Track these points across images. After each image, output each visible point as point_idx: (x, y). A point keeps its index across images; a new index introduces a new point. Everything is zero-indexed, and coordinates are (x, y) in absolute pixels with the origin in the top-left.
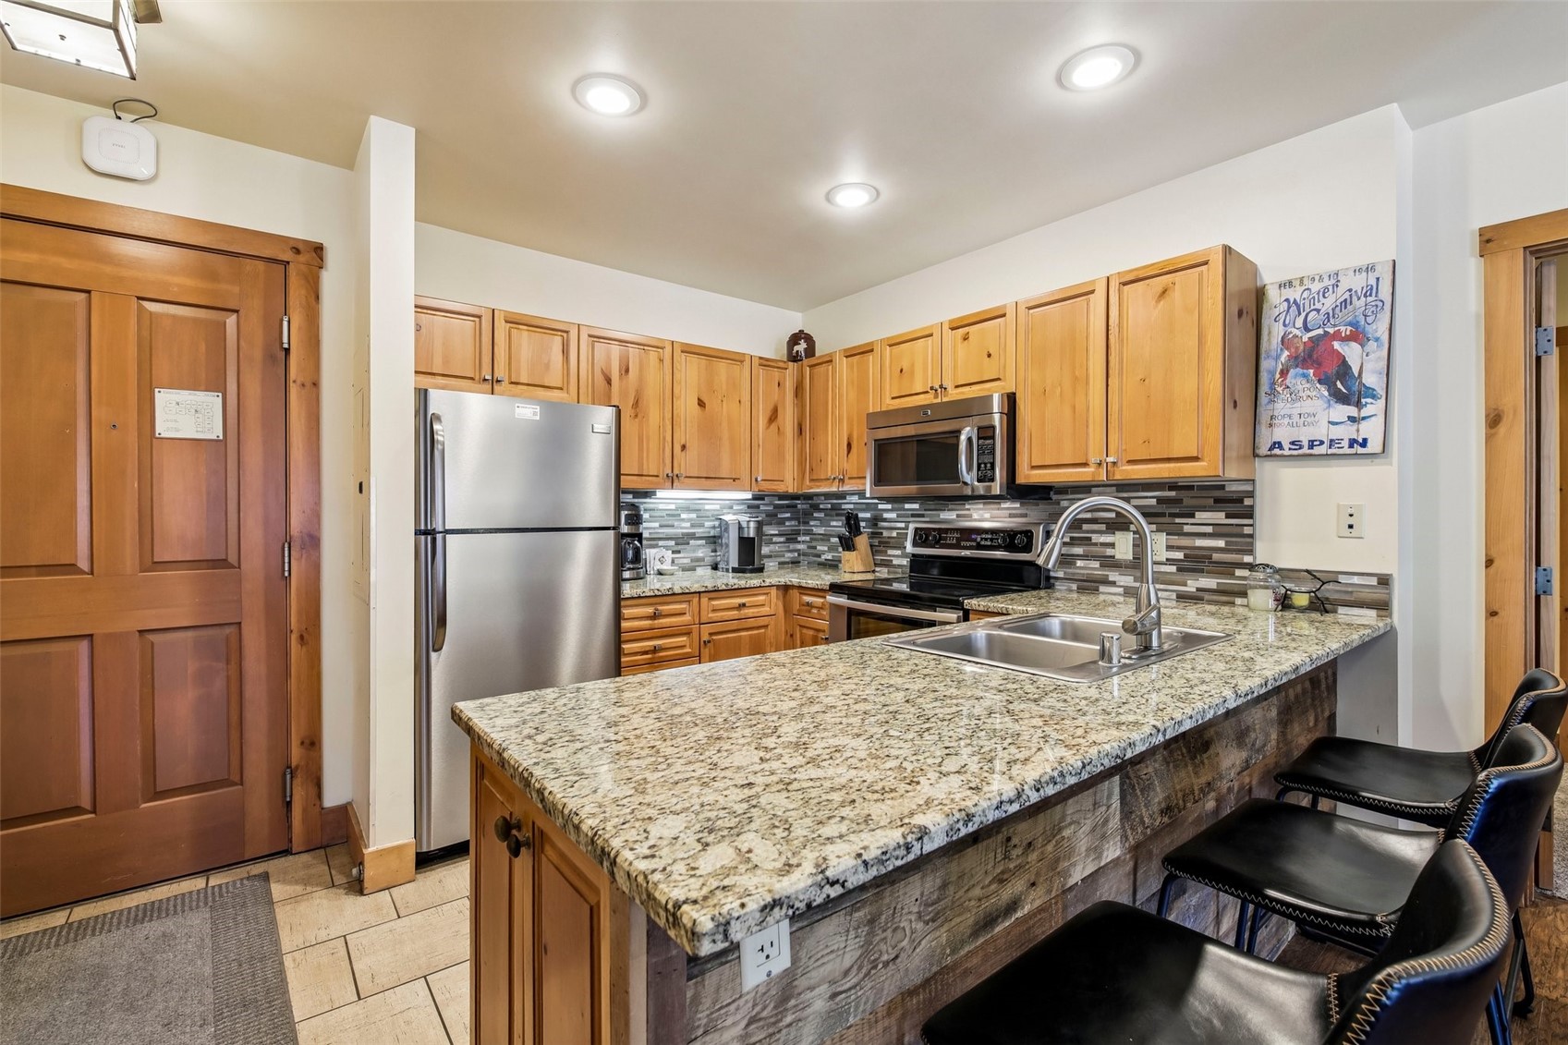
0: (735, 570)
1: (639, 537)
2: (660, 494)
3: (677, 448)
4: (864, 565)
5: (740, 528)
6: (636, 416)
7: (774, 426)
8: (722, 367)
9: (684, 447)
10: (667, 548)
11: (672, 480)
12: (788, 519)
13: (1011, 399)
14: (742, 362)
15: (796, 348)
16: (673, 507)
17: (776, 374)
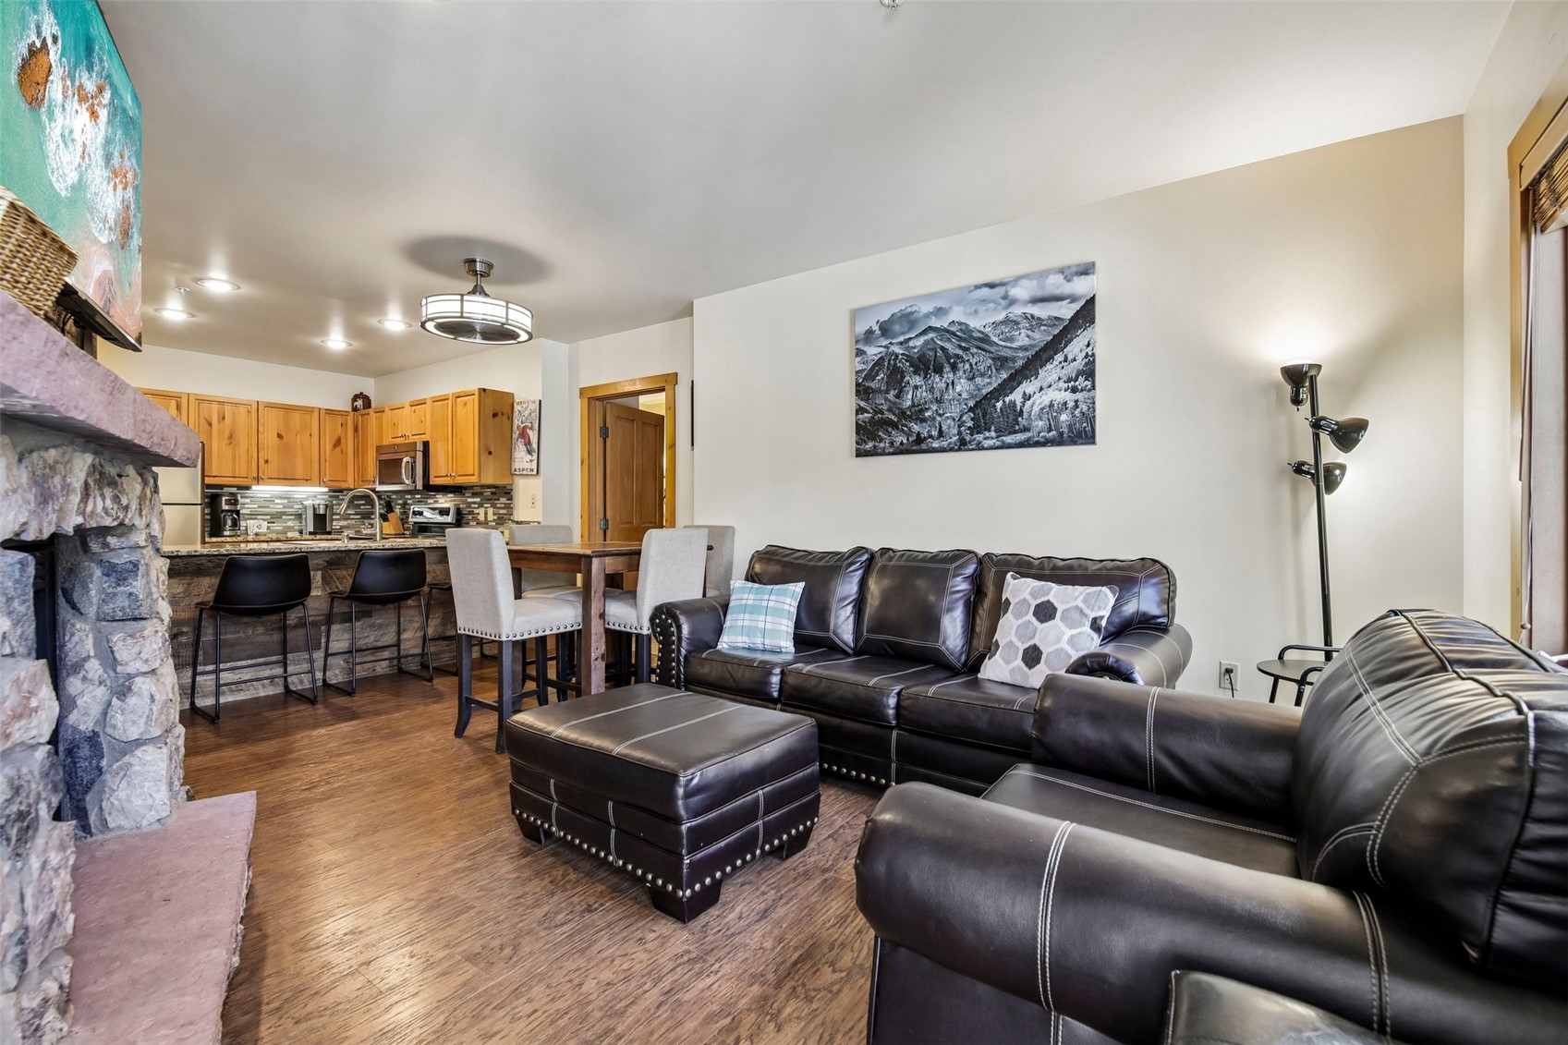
0: (311, 533)
1: (238, 513)
2: (254, 488)
3: (262, 462)
4: (395, 530)
5: (314, 509)
6: (231, 443)
7: (338, 449)
8: (296, 416)
9: (267, 461)
10: (264, 520)
11: (258, 480)
12: (363, 505)
13: (426, 444)
14: (312, 412)
15: (355, 403)
16: (269, 496)
17: (340, 420)
